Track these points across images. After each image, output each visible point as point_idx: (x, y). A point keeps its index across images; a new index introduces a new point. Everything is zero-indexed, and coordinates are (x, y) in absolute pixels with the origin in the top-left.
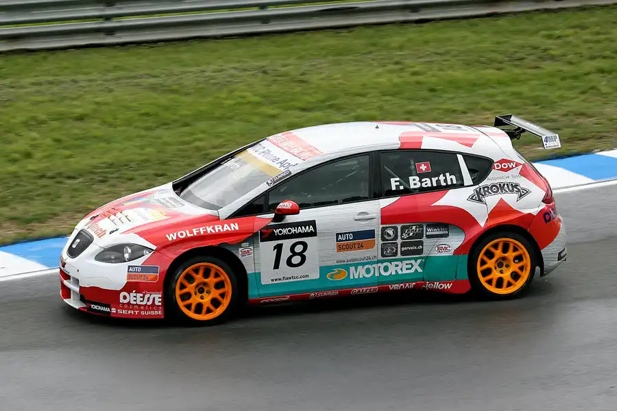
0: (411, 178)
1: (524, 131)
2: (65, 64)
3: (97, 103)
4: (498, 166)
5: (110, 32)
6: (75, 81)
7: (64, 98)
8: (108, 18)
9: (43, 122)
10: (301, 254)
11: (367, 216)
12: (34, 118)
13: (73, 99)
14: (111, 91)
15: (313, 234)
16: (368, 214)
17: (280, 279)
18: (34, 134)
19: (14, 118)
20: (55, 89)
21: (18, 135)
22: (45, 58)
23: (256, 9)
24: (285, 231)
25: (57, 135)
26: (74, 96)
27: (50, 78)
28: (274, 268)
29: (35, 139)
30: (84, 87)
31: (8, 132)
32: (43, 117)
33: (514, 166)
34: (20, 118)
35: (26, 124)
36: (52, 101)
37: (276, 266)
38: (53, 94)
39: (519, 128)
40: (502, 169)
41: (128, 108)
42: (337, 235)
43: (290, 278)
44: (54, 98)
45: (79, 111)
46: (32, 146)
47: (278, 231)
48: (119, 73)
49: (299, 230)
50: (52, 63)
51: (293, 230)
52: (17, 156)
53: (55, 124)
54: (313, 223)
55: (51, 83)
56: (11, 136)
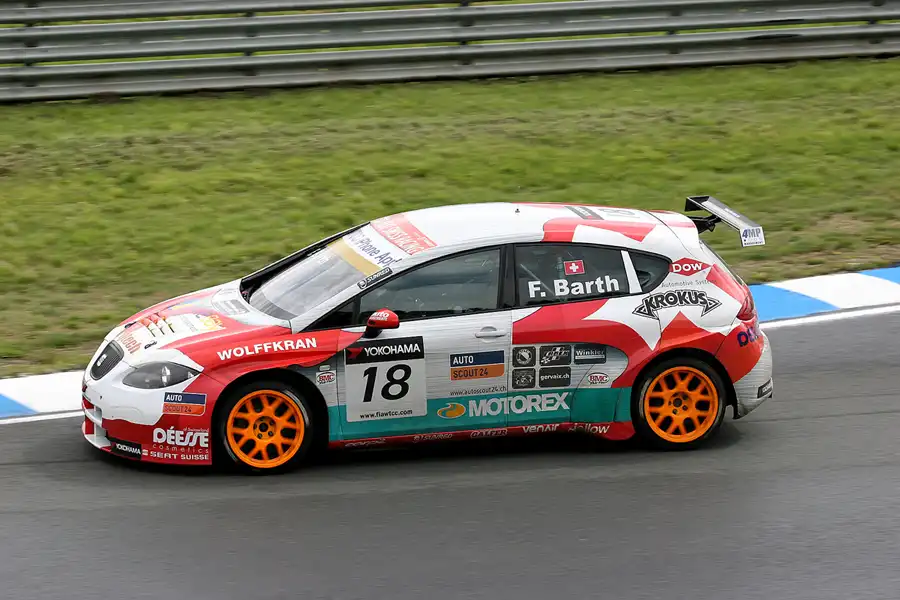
0: (556, 282)
1: (719, 220)
2: (406, 102)
3: (444, 155)
4: (677, 268)
5: (467, 59)
6: (416, 125)
7: (399, 148)
8: (464, 42)
9: (369, 179)
10: (402, 382)
11: (493, 333)
12: (358, 173)
13: (413, 149)
14: (463, 139)
15: (419, 355)
16: (495, 329)
17: (372, 415)
18: (358, 195)
19: (332, 172)
20: (389, 135)
21: (336, 194)
22: (378, 93)
23: (661, 34)
24: (380, 350)
25: (387, 196)
26: (415, 145)
27: (384, 120)
28: (365, 400)
29: (357, 201)
30: (428, 133)
31: (324, 190)
32: (370, 171)
33: (700, 268)
34: (343, 171)
35: (346, 180)
36: (384, 151)
37: (368, 397)
38: (386, 142)
39: (714, 216)
40: (682, 272)
41: (486, 163)
42: (452, 357)
43: (386, 414)
44: (386, 146)
45: (419, 165)
46: (354, 210)
47: (370, 349)
48: (475, 117)
49: (400, 349)
50: (387, 100)
51: (391, 350)
52: (333, 223)
53: (387, 181)
54: (419, 340)
55: (386, 127)
56: (327, 196)
